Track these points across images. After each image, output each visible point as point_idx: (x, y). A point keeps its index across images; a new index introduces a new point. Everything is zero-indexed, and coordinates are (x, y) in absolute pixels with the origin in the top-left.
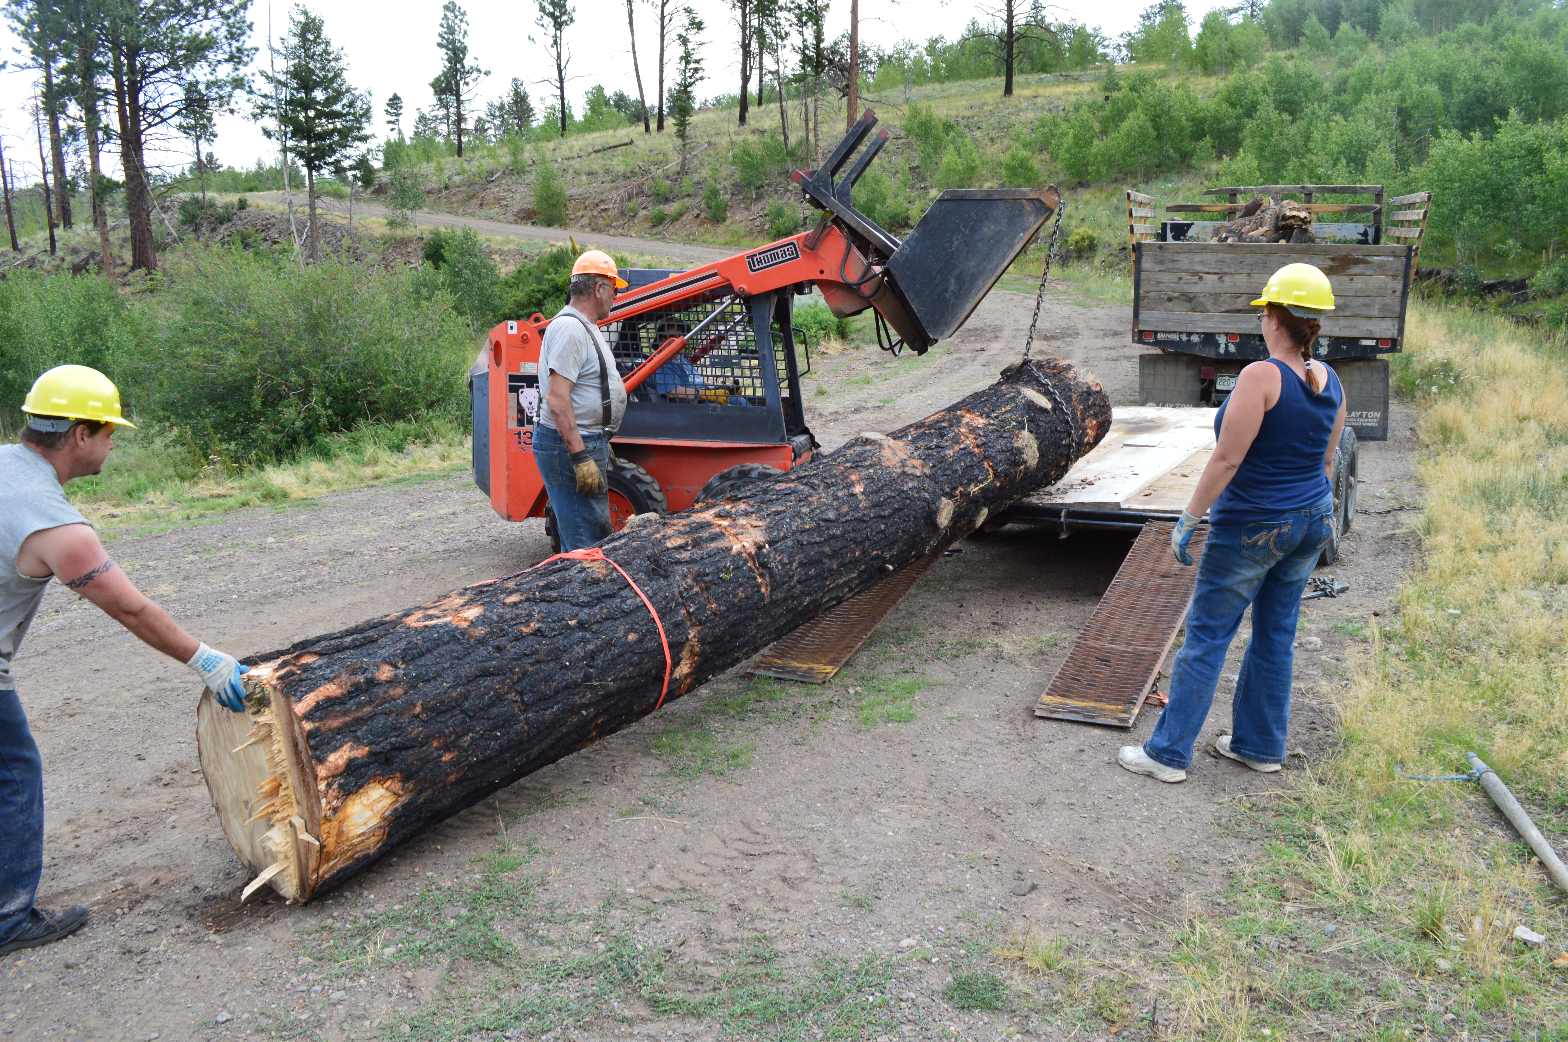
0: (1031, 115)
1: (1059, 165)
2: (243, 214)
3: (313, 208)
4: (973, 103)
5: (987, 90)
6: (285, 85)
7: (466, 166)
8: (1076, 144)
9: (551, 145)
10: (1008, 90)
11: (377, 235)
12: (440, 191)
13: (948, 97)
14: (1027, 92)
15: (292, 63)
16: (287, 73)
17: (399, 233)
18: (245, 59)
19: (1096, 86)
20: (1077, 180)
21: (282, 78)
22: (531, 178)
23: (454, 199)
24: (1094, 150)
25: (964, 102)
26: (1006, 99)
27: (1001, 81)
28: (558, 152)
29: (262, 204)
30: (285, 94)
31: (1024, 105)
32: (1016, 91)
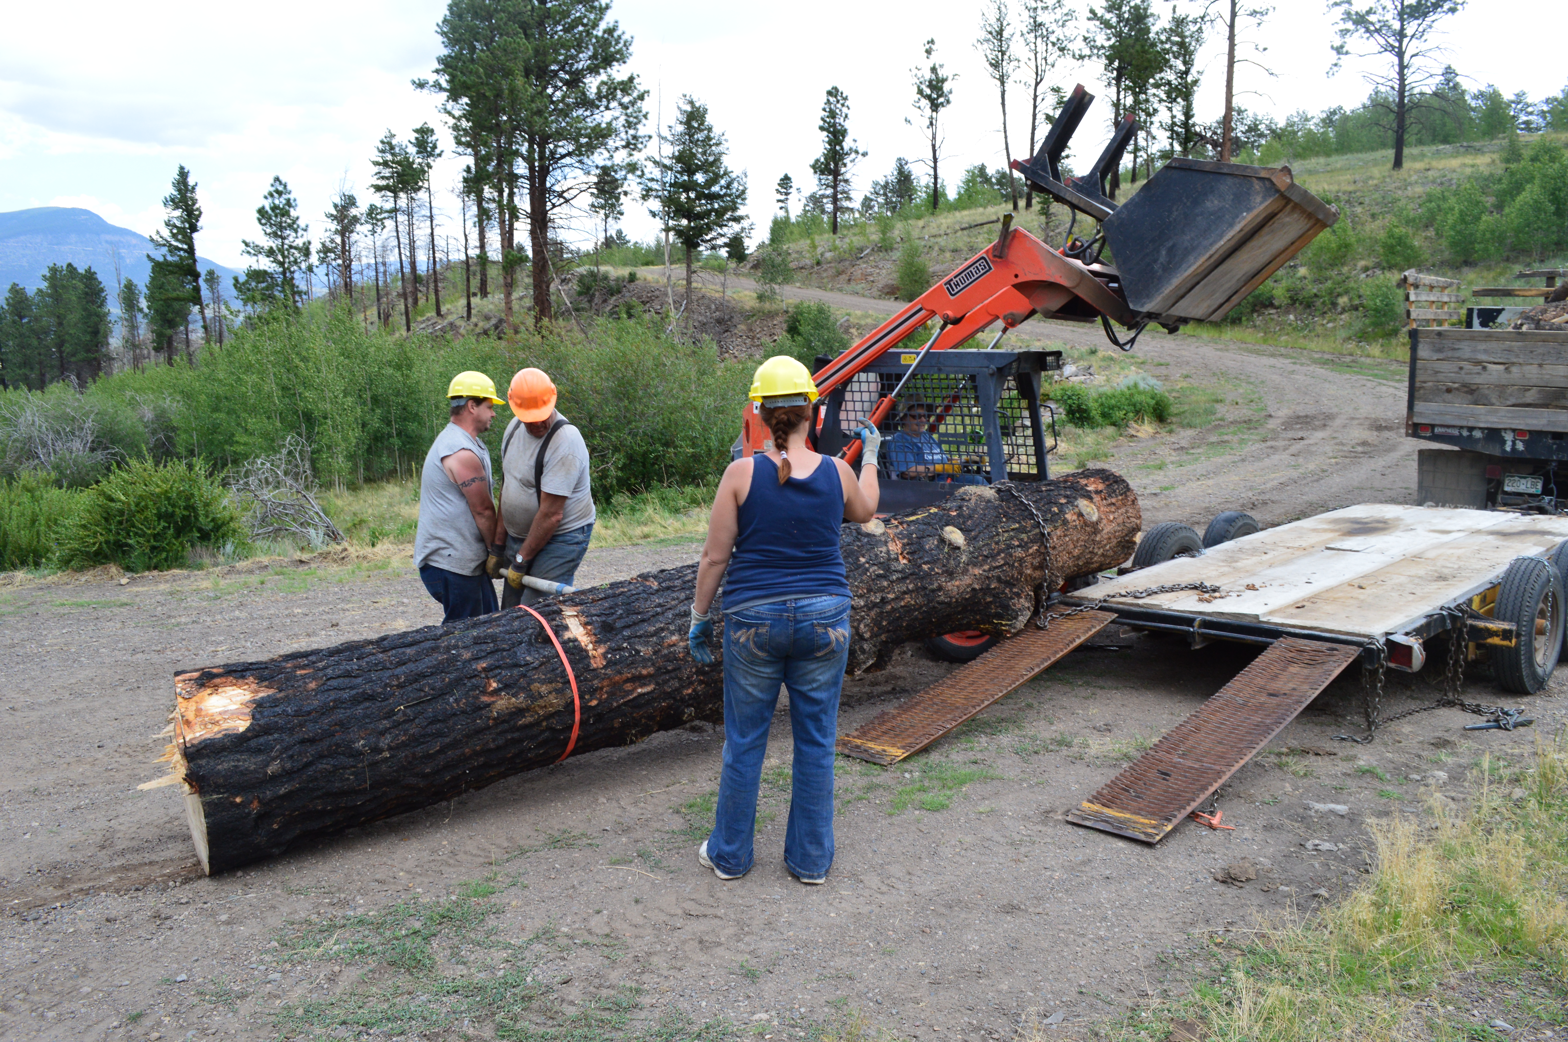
0: (1419, 189)
1: (1444, 243)
2: (632, 286)
3: (689, 282)
4: (1357, 177)
5: (1375, 163)
6: (671, 170)
7: (838, 242)
8: (1463, 220)
9: (921, 223)
10: (1398, 163)
11: (747, 308)
12: (812, 267)
13: (1332, 171)
14: (1419, 165)
15: (677, 148)
16: (673, 157)
17: (767, 306)
18: (640, 146)
19: (1495, 156)
20: (1463, 258)
21: (667, 162)
22: (896, 255)
23: (825, 275)
24: (1482, 226)
25: (1348, 177)
26: (1395, 173)
27: (1391, 153)
28: (926, 230)
29: (650, 277)
30: (669, 177)
31: (1414, 178)
32: (1407, 164)
